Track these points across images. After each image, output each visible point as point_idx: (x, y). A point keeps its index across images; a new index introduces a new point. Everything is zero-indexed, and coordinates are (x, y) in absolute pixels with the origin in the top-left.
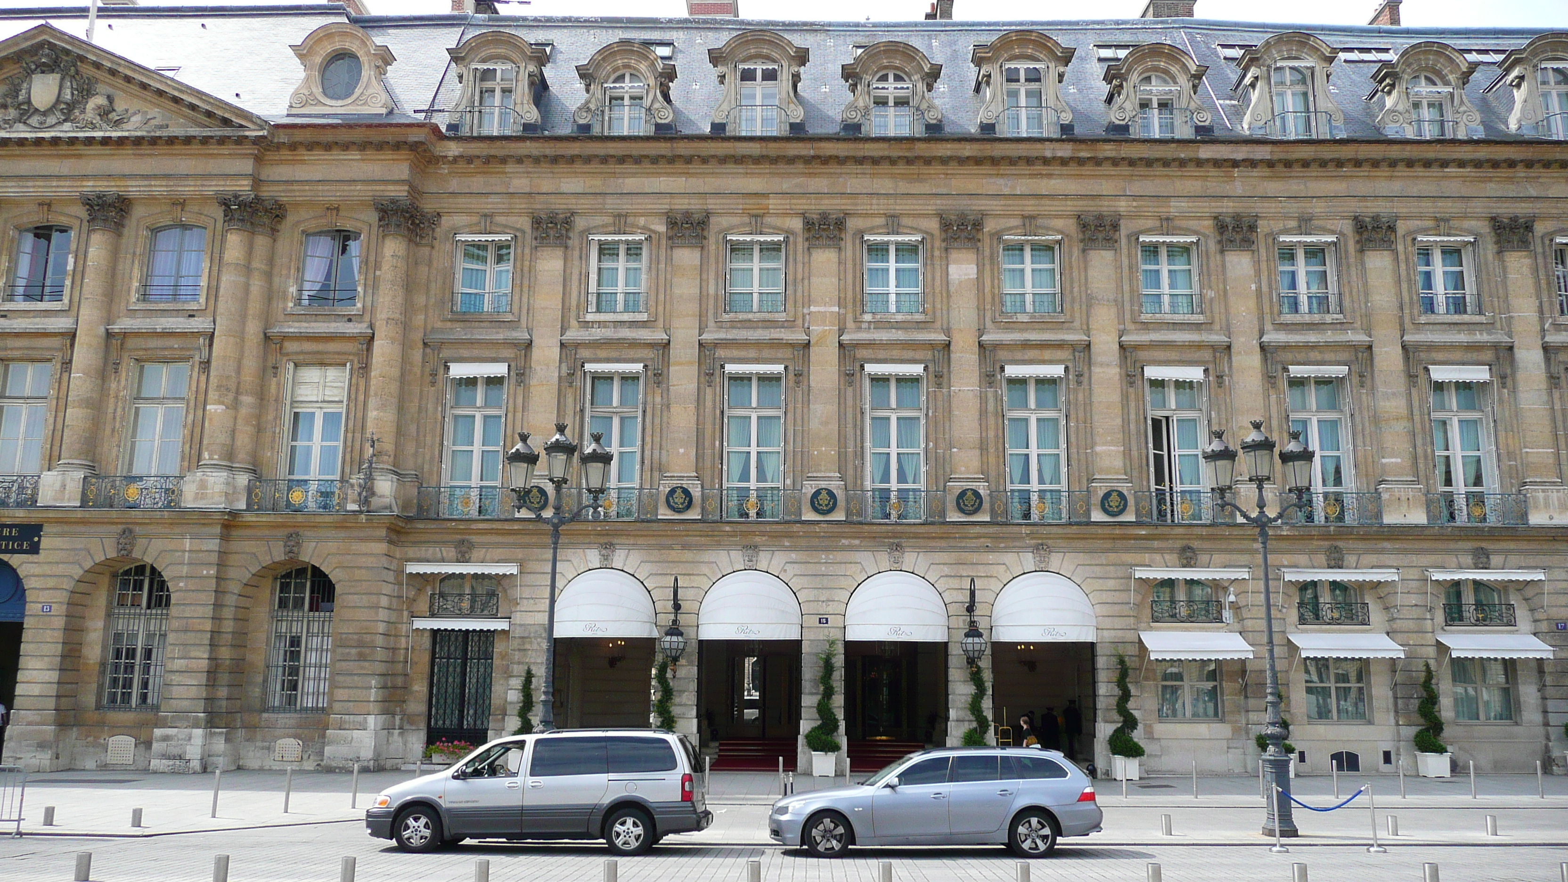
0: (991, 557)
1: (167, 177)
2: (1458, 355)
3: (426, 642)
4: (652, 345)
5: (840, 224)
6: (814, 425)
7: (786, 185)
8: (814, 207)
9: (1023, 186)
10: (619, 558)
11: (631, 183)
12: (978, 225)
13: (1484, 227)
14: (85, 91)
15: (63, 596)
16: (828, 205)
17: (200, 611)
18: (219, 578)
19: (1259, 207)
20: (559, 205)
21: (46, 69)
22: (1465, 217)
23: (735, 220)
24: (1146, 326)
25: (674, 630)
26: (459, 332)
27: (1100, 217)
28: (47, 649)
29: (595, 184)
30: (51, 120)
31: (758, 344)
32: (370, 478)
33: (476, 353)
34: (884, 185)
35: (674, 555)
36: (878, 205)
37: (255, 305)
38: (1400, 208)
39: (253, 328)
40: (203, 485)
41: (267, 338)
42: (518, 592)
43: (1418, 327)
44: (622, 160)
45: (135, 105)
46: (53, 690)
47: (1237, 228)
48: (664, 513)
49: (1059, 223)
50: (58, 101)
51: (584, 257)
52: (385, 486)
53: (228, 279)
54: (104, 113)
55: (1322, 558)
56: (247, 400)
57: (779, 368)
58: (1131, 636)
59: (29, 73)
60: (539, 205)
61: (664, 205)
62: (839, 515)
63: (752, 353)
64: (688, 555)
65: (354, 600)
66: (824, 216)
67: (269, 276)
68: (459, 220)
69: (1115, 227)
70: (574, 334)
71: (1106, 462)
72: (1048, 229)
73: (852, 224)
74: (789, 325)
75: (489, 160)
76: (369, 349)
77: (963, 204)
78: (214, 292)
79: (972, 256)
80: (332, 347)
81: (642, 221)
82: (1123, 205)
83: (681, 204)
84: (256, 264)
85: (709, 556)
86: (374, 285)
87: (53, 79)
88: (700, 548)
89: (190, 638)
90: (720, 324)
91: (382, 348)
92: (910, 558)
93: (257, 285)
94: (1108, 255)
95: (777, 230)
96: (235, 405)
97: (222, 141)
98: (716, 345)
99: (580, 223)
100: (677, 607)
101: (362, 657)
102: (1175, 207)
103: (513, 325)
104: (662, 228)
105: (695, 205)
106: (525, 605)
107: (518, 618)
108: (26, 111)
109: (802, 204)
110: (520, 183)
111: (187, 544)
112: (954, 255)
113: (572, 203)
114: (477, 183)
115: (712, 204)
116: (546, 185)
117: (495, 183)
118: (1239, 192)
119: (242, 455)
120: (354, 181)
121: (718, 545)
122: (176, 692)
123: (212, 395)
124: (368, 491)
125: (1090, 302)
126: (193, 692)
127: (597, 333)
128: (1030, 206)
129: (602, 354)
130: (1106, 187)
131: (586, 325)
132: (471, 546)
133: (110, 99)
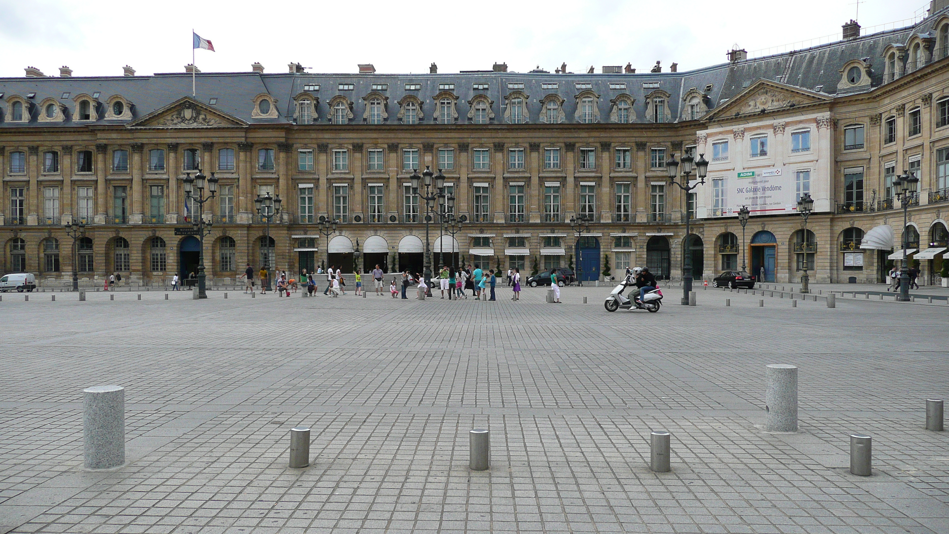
0: (434, 232)
1: (223, 137)
2: (553, 179)
3: (298, 254)
4: (350, 179)
5: (397, 146)
6: (391, 199)
7: (383, 135)
8: (390, 141)
9: (444, 135)
10: (344, 233)
11: (343, 135)
12: (432, 146)
13: (563, 145)
14: (198, 114)
15: (211, 245)
16: (393, 141)
17: (244, 248)
18: (248, 240)
19: (505, 140)
20: (324, 141)
21: (188, 108)
22: (558, 143)
23: (371, 145)
24: (475, 172)
25: (357, 250)
26: (301, 176)
27: (464, 144)
28: (209, 258)
29: (333, 135)
30: (191, 122)
31: (377, 179)
32: (282, 215)
33: (305, 181)
34: (408, 135)
35: (357, 232)
36: (406, 141)
37: (248, 171)
38: (541, 140)
39: (249, 177)
40: (241, 217)
41: (252, 179)
42: (319, 242)
43: (543, 172)
44: (340, 130)
45: (212, 117)
46: (211, 267)
47: (499, 146)
48: (354, 222)
49: (453, 145)
50: (192, 117)
51: (331, 155)
52: (285, 217)
53: (241, 165)
54: (204, 120)
55: (514, 231)
56: (249, 195)
57: (382, 185)
58: (467, 250)
59: (183, 109)
60: (319, 141)
61: (351, 141)
62: (397, 222)
63: (375, 181)
64: (360, 232)
65: (280, 245)
66: (393, 144)
67: (251, 162)
68: (298, 145)
69: (468, 146)
70: (330, 176)
71: (463, 208)
72: (450, 147)
73: (400, 146)
74: (384, 173)
75: (305, 130)
76: (278, 181)
77: (428, 140)
78: (238, 167)
79: (431, 154)
80: (268, 181)
81: (346, 145)
82: (469, 140)
83: (356, 141)
84: (248, 160)
85: (365, 232)
86: (278, 164)
87: (190, 110)
88: (364, 230)
89: (242, 254)
90: (367, 173)
91: (282, 182)
92: (414, 232)
93: (248, 165)
94: (466, 154)
95: (381, 148)
96: (246, 197)
97: (237, 128)
98: (366, 179)
99: (330, 146)
100: (358, 245)
101: (283, 258)
102: (483, 141)
103: (314, 174)
104: (351, 147)
105: (359, 141)
106: (321, 245)
107: (319, 248)
108: (183, 120)
109: (386, 141)
110: (314, 135)
111: (239, 232)
112: (426, 154)
113: (328, 141)
114: (302, 135)
115: (364, 141)
116: (320, 136)
117: (307, 135)
118: (500, 136)
119: (249, 209)
120: (271, 137)
121: (367, 230)
122: (240, 267)
123: (241, 195)
124: (281, 219)
125: (461, 166)
126: (244, 267)
127: (336, 176)
128: (446, 141)
129: (337, 181)
130: (466, 135)
131: (333, 173)
132: (307, 231)
133: (205, 116)
